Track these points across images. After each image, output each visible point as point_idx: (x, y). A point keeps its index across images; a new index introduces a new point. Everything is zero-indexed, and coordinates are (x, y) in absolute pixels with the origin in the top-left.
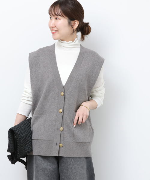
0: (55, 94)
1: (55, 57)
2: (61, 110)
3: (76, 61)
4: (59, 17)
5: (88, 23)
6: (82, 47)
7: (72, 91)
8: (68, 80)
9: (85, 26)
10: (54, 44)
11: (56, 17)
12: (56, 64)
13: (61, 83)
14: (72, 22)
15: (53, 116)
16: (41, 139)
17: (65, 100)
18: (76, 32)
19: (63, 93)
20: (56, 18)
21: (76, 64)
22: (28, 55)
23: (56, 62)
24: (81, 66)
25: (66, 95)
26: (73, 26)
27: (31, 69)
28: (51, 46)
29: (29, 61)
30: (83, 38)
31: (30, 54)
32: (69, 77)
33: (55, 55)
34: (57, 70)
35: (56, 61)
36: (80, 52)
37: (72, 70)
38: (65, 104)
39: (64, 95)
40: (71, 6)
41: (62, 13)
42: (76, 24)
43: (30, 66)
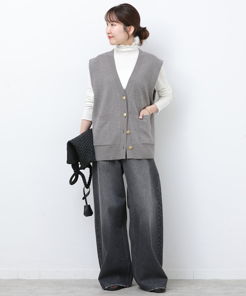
0: (117, 99)
2: (125, 114)
4: (115, 23)
5: (146, 28)
6: (140, 52)
7: (133, 94)
8: (128, 83)
9: (143, 31)
10: (113, 50)
11: (112, 23)
13: (122, 87)
14: (128, 28)
15: (117, 121)
16: (108, 144)
18: (133, 36)
19: (124, 98)
20: (112, 25)
22: (89, 62)
24: (141, 69)
25: (128, 99)
26: (129, 31)
27: (91, 76)
28: (110, 52)
30: (141, 43)
31: (90, 60)
33: (114, 61)
36: (139, 56)
38: (128, 108)
39: (126, 99)
40: (126, 12)
41: (117, 19)
42: (132, 29)
43: (90, 72)
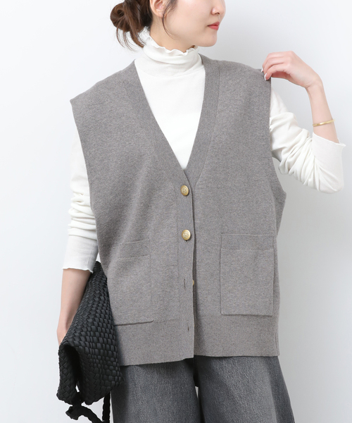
0: (166, 196)
1: (144, 99)
2: (187, 234)
3: (202, 100)
7: (210, 178)
8: (193, 151)
12: (153, 115)
13: (178, 165)
15: (168, 255)
16: (149, 320)
17: (195, 203)
19: (186, 189)
21: (204, 106)
22: (70, 107)
23: (151, 111)
24: (219, 108)
25: (196, 191)
27: (83, 141)
29: (76, 119)
32: (196, 142)
33: (144, 94)
34: (160, 131)
35: (149, 108)
37: (200, 125)
38: (195, 216)
39: (192, 194)
43: (80, 132)
